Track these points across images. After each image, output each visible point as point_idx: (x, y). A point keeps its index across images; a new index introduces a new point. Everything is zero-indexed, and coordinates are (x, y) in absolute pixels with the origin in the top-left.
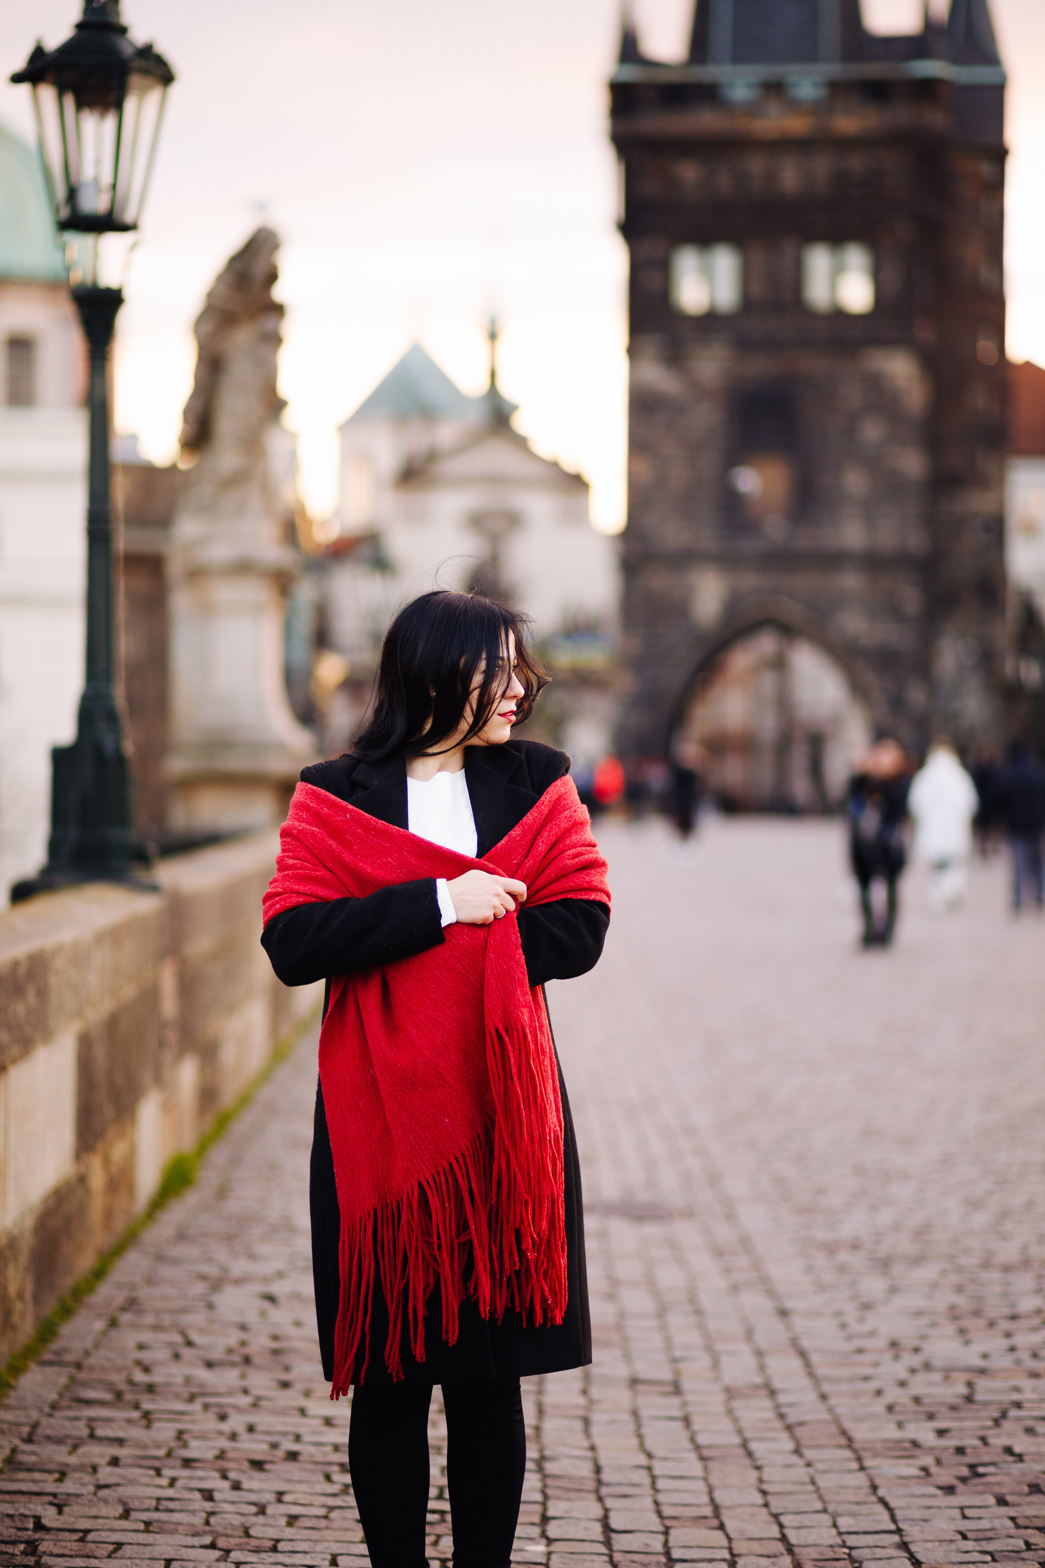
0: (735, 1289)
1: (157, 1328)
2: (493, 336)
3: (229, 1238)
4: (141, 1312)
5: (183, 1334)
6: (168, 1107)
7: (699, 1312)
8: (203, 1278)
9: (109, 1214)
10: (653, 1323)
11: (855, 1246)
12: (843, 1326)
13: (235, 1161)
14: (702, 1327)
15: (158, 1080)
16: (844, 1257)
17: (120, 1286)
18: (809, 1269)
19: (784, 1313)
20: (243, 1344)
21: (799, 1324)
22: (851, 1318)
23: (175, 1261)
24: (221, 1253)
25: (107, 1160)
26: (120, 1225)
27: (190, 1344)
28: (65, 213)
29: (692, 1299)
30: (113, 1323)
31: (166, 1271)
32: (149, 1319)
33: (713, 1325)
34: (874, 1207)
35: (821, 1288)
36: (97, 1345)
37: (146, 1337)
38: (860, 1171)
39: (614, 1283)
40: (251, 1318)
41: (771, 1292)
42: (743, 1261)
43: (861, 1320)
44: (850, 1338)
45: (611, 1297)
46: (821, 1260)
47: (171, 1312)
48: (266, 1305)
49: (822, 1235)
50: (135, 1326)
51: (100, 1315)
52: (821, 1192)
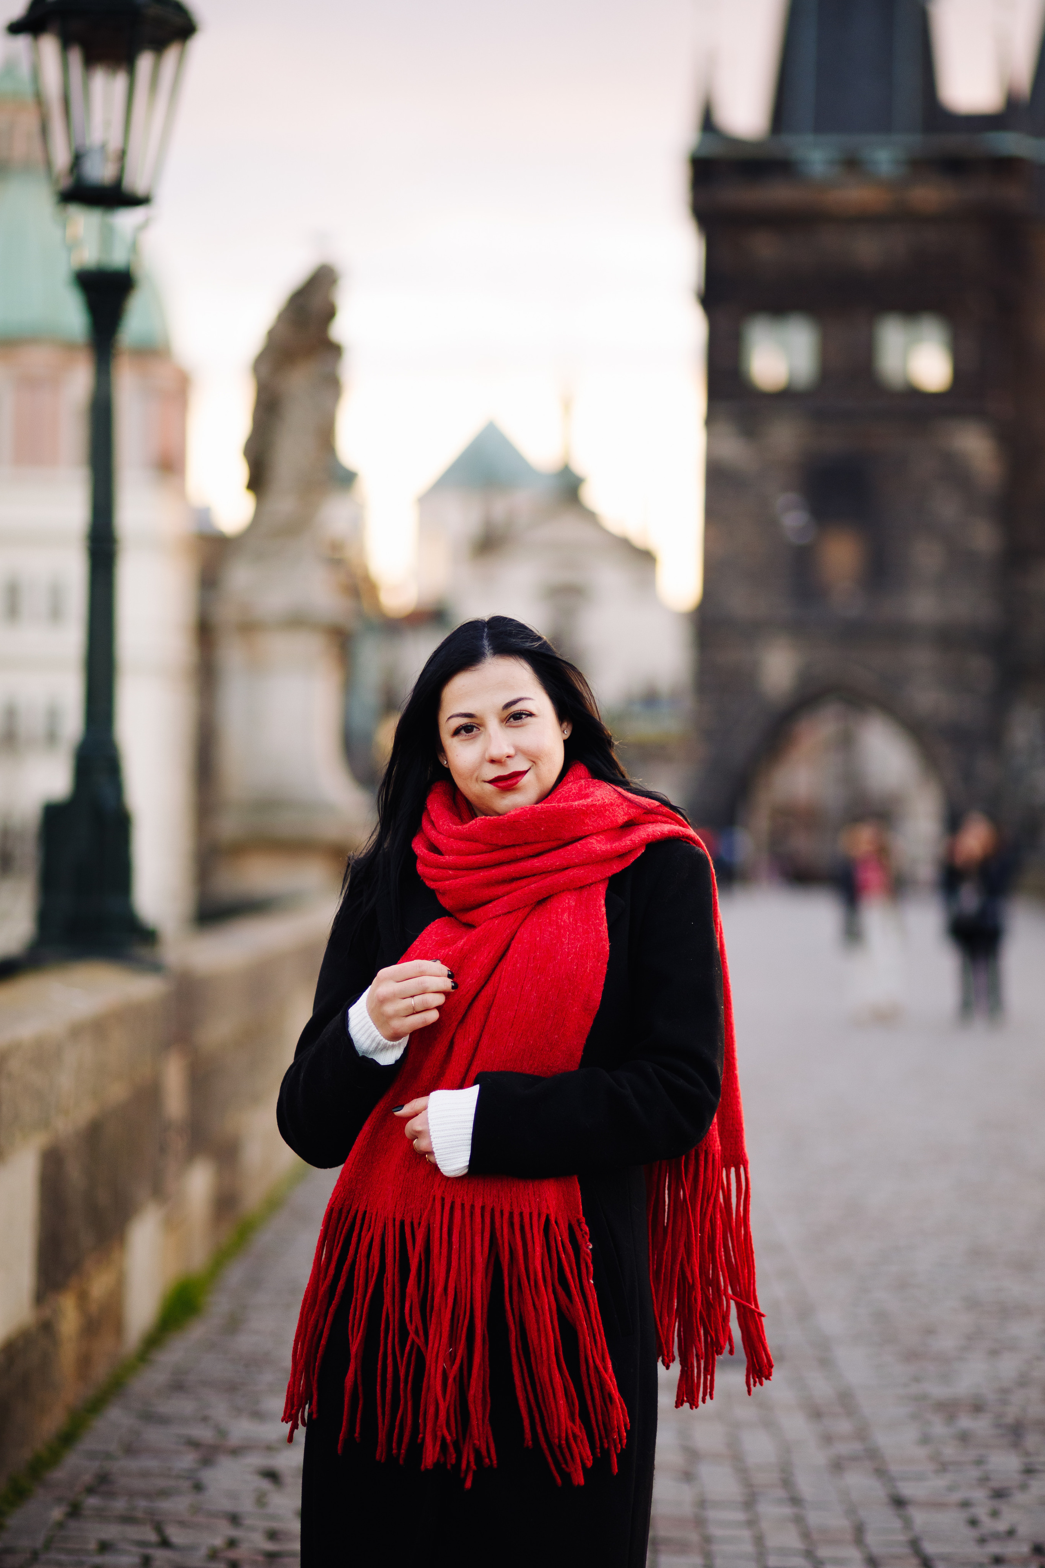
0: (838, 1466)
1: (128, 1519)
2: (567, 405)
3: (231, 1388)
4: (111, 1495)
5: (159, 1528)
6: (171, 1224)
7: (795, 1501)
8: (194, 1444)
9: (85, 1362)
10: (740, 1516)
11: (977, 1407)
12: (973, 1523)
13: (254, 1282)
14: (799, 1520)
15: (159, 1192)
16: (965, 1422)
17: (92, 1455)
18: (925, 1440)
19: (899, 1502)
20: (232, 1543)
21: (920, 1518)
22: (981, 1512)
23: (163, 1420)
24: (220, 1409)
25: (83, 1297)
26: (101, 1371)
27: (165, 1543)
28: (65, 183)
29: (787, 1482)
30: (75, 1511)
31: (154, 1435)
32: (120, 1505)
33: (814, 1518)
34: (994, 1353)
35: (943, 1467)
36: (48, 1545)
37: (111, 1532)
38: (972, 1303)
39: (692, 1455)
40: (246, 1505)
41: (881, 1472)
42: (844, 1426)
43: (995, 1514)
44: (982, 1541)
45: (688, 1476)
46: (939, 1428)
47: (148, 1495)
48: (265, 1485)
49: (938, 1391)
50: (101, 1516)
51: (59, 1500)
52: (930, 1331)
